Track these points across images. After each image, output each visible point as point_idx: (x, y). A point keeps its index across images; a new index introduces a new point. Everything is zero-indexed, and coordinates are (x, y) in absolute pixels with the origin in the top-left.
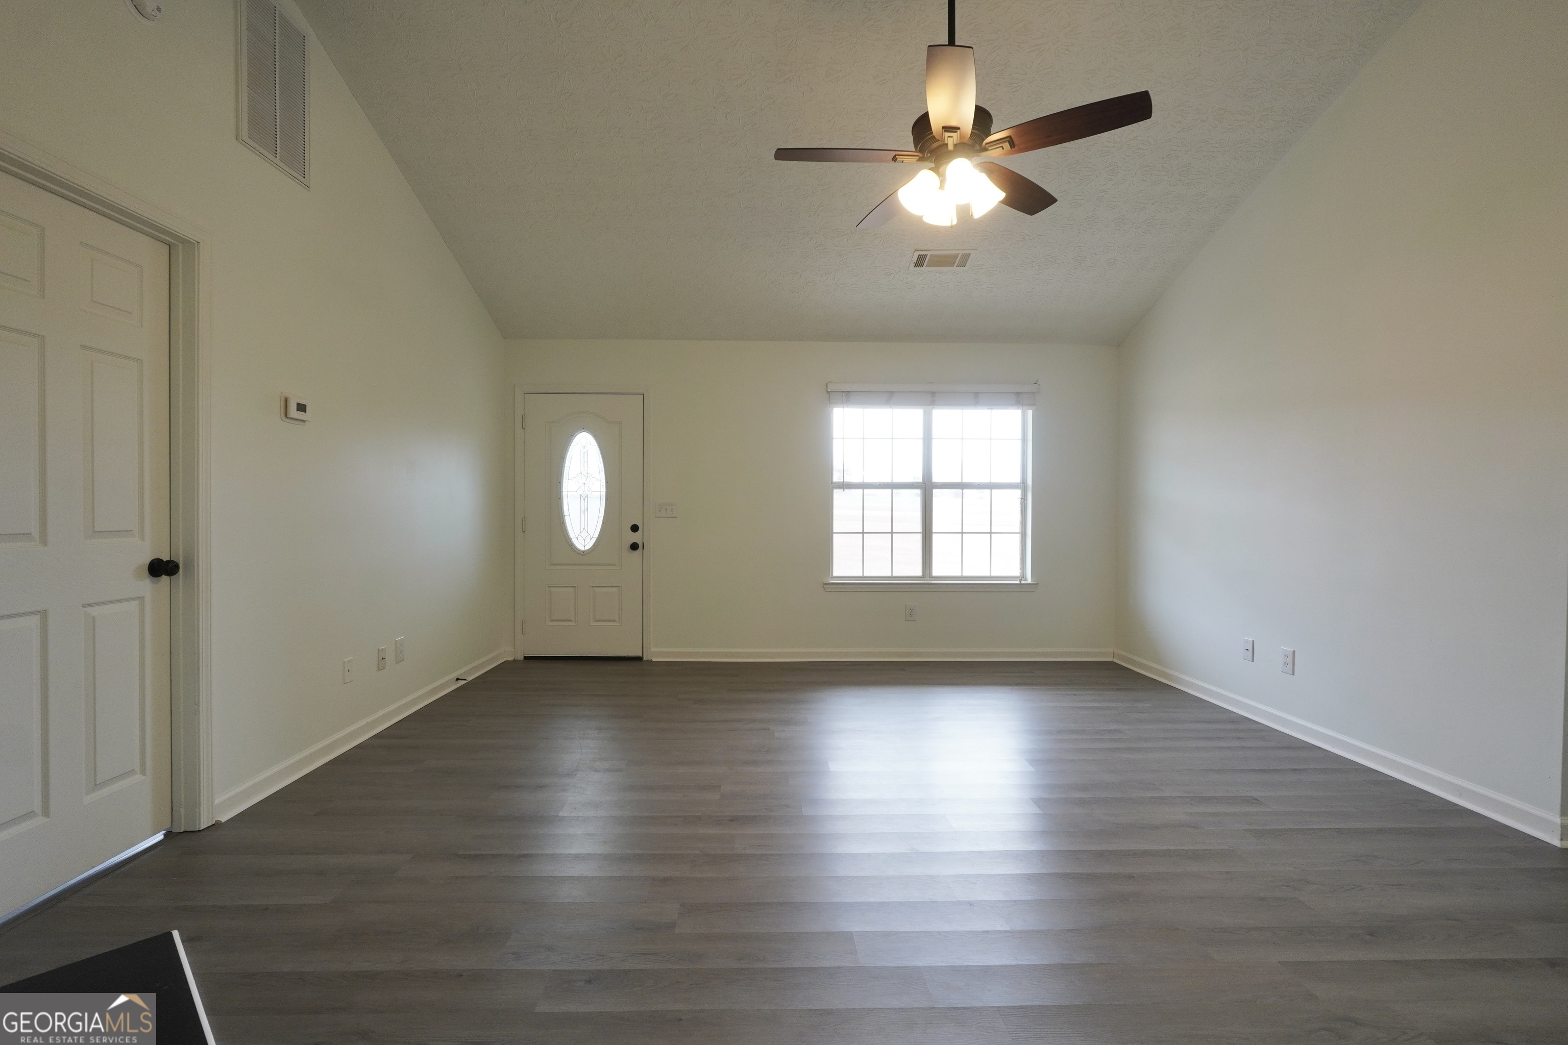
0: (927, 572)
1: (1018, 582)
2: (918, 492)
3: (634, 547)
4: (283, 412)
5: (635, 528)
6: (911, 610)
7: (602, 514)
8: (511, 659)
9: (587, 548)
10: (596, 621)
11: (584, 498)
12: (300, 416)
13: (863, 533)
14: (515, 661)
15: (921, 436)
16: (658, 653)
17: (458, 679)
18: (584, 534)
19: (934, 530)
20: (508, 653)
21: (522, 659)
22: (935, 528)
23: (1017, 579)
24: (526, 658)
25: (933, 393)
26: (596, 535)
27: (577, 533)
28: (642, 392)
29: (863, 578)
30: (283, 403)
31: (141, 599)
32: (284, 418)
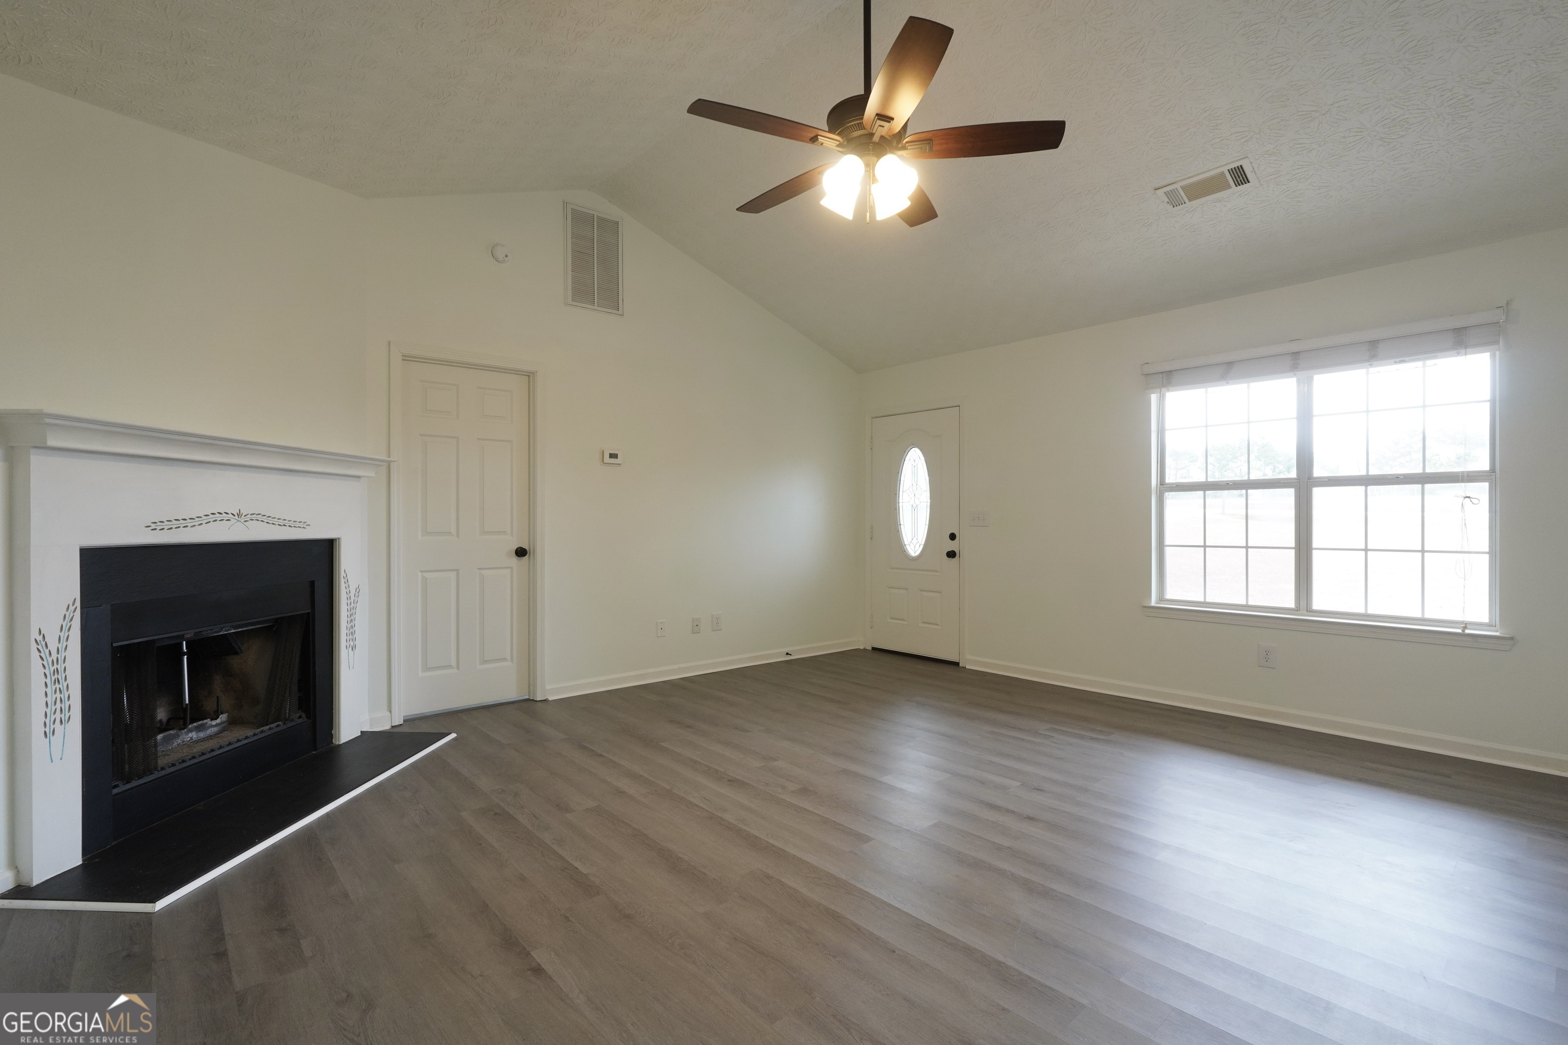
0: (1303, 604)
1: (1459, 631)
2: (1291, 491)
3: (951, 554)
4: (601, 459)
5: (953, 537)
6: (1267, 653)
7: (927, 523)
8: (862, 648)
9: (917, 554)
10: (925, 623)
11: (914, 508)
12: (613, 461)
13: (1205, 546)
14: (865, 650)
15: (1295, 415)
16: (972, 661)
17: (787, 654)
18: (915, 541)
19: (1315, 545)
20: (861, 641)
21: (870, 649)
22: (1317, 540)
23: (1458, 625)
24: (874, 649)
25: (1296, 355)
26: (923, 543)
27: (910, 540)
28: (958, 404)
29: (1205, 604)
30: (601, 453)
31: (511, 568)
32: (602, 463)
